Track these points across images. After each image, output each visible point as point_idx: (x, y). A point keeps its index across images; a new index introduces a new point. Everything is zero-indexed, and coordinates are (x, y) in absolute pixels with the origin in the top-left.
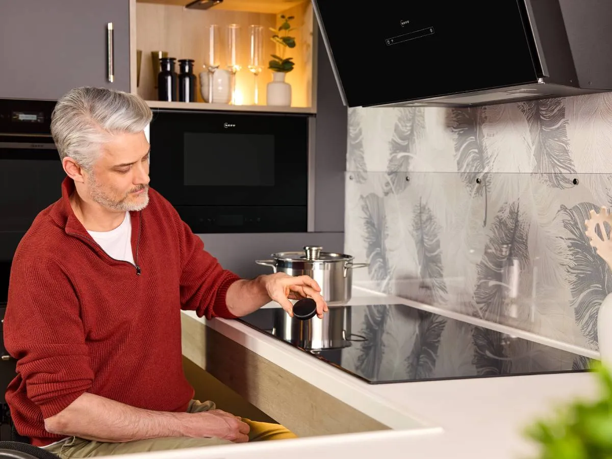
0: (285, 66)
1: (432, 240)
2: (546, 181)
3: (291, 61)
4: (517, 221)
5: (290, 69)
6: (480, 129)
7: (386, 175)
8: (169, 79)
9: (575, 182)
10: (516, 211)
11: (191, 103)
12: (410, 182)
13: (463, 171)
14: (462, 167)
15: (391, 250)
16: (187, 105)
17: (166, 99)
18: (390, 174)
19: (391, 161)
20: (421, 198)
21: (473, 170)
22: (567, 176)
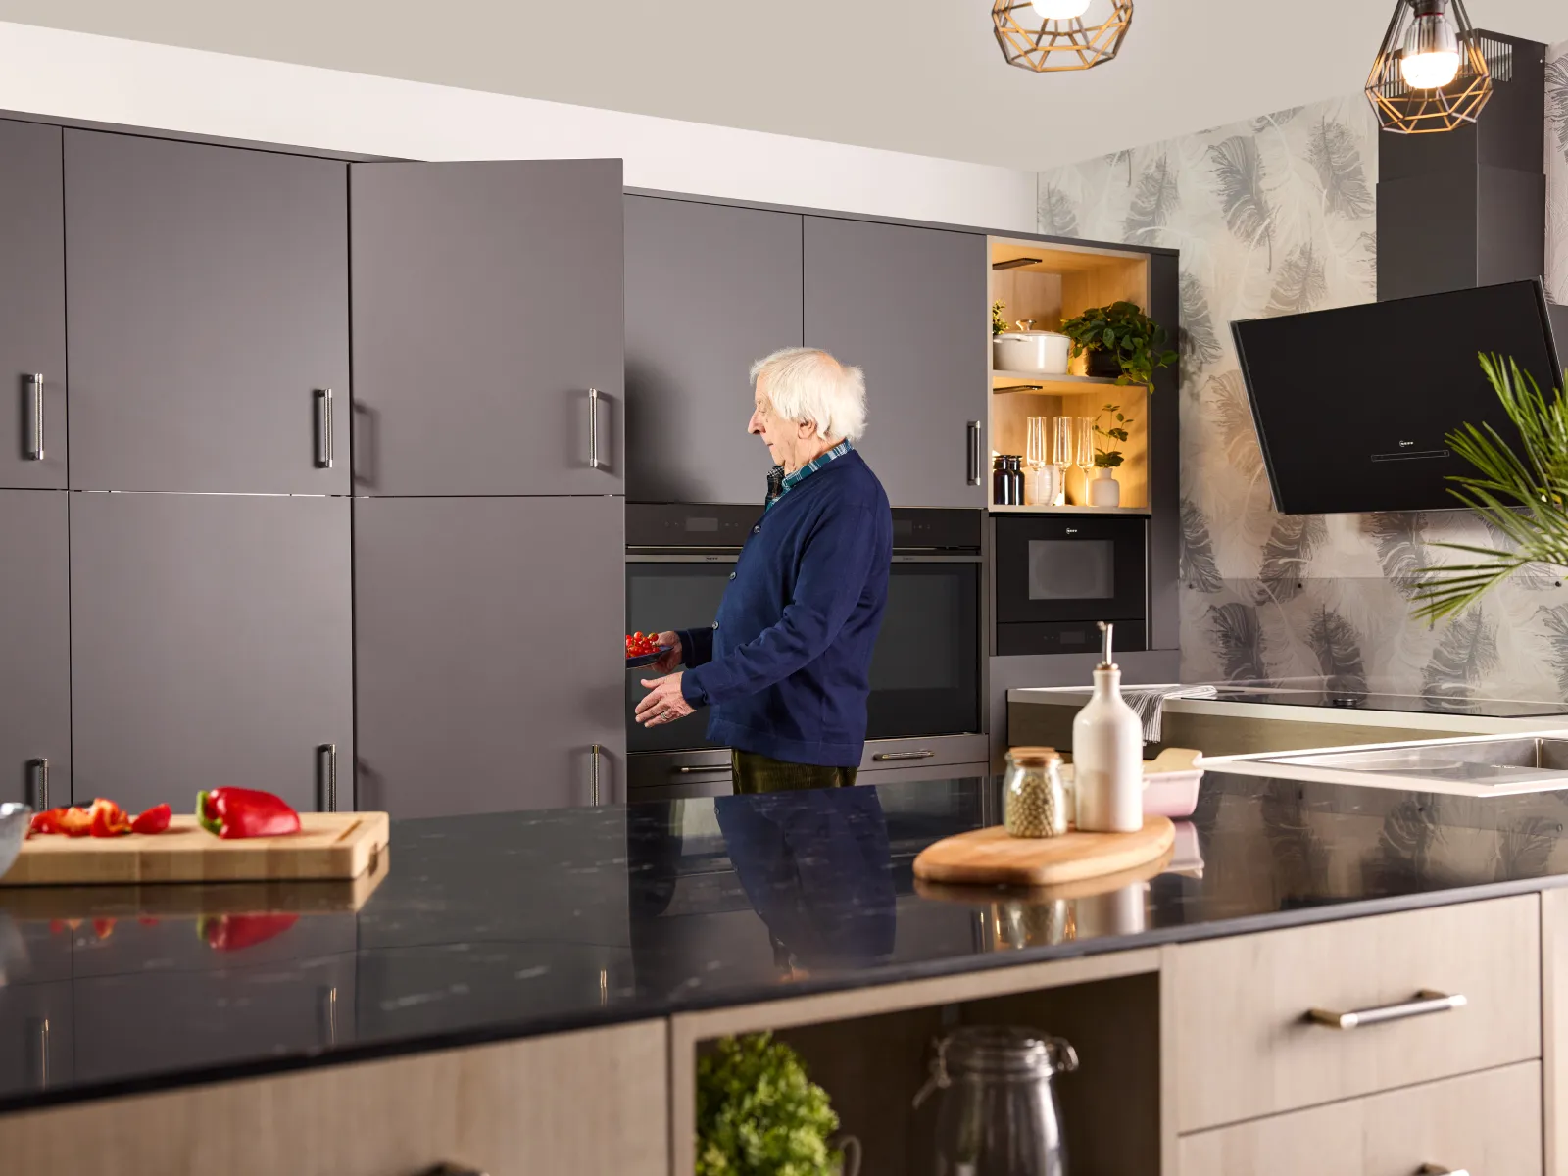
0: (1111, 460)
1: (1346, 650)
2: (1518, 584)
3: (1120, 455)
4: (1479, 623)
5: (1117, 465)
6: (1418, 535)
7: (1260, 583)
8: (1006, 477)
9: (1558, 584)
10: (1478, 613)
11: (1022, 506)
12: (1304, 588)
13: (1393, 575)
14: (1391, 572)
15: (1270, 664)
16: (1017, 508)
17: (1003, 502)
18: (1265, 581)
19: (1267, 567)
20: (1324, 605)
21: (1409, 575)
22: (1546, 579)
